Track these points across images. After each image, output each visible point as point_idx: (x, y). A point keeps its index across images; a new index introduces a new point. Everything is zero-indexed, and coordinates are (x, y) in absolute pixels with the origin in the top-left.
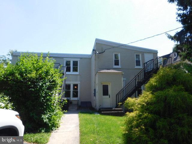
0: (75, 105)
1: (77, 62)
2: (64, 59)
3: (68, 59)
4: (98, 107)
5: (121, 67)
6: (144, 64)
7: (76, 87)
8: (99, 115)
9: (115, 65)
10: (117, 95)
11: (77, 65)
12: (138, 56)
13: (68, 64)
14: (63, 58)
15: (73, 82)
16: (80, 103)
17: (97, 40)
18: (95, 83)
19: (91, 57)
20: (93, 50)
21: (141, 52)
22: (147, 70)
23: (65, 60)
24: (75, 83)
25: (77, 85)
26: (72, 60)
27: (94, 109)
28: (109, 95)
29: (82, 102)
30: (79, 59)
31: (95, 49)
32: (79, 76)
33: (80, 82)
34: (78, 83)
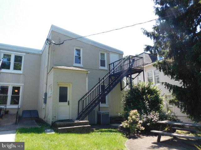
0: (14, 115)
1: (21, 57)
2: (1, 51)
4: (51, 118)
5: (82, 66)
6: (110, 65)
7: (16, 91)
8: (53, 133)
9: (75, 63)
10: (79, 101)
11: (21, 62)
12: (103, 55)
15: (13, 84)
16: (20, 113)
17: (52, 27)
18: (47, 84)
19: (41, 53)
20: (47, 39)
21: (106, 51)
22: (117, 71)
23: (3, 52)
24: (17, 85)
25: (18, 88)
26: (14, 54)
27: (43, 120)
28: (69, 101)
29: (24, 112)
31: (50, 38)
32: (22, 76)
33: (23, 84)
34: (21, 85)
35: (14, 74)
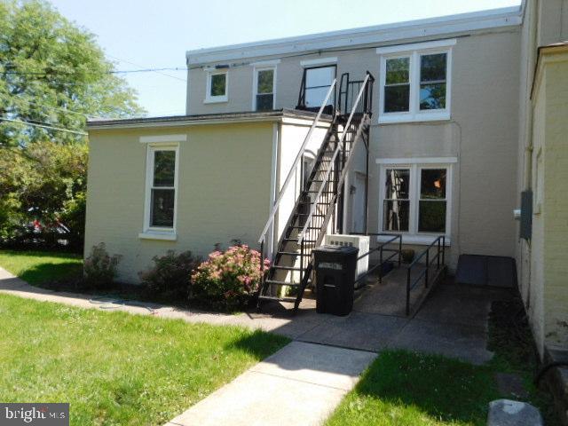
1: (442, 59)
2: (379, 51)
3: (396, 52)
11: (444, 78)
13: (397, 72)
14: (373, 47)
15: (420, 160)
23: (384, 55)
24: (433, 162)
25: (440, 175)
26: (418, 51)
29: (464, 258)
30: (454, 42)
32: (449, 131)
33: (455, 160)
34: (449, 164)
35: (420, 123)
